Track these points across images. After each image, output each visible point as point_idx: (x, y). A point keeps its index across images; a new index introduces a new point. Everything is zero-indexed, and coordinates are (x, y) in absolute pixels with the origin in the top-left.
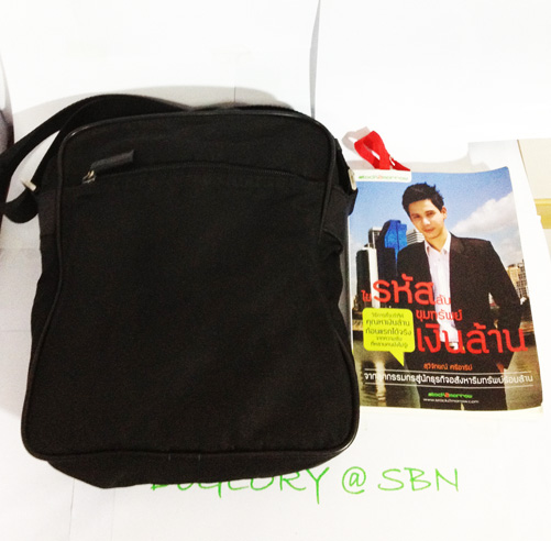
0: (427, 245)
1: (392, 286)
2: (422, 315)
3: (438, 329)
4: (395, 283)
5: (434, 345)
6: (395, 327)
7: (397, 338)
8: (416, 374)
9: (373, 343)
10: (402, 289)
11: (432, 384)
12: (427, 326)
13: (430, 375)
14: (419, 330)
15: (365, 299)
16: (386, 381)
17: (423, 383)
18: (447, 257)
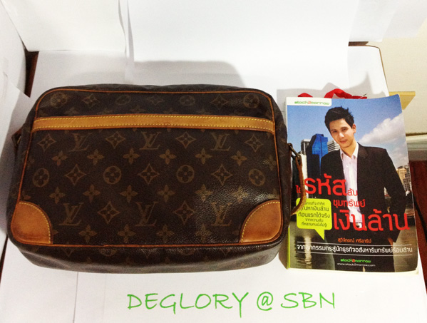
0: (341, 152)
1: (317, 182)
3: (348, 213)
4: (319, 180)
6: (319, 212)
7: (320, 220)
8: (332, 246)
9: (303, 223)
10: (324, 184)
12: (341, 211)
13: (342, 246)
14: (335, 214)
15: (298, 191)
16: (312, 251)
17: (337, 252)
18: (356, 161)
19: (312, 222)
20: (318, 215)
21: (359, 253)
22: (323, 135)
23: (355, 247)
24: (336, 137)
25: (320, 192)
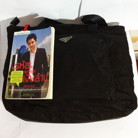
0: (30, 52)
1: (20, 64)
2: (26, 72)
3: (29, 76)
4: (20, 63)
5: (27, 80)
6: (18, 76)
7: (18, 79)
8: (21, 89)
9: (12, 81)
10: (22, 65)
11: (25, 91)
12: (27, 75)
13: (25, 89)
14: (24, 76)
15: (13, 69)
16: (14, 91)
17: (22, 91)
18: (35, 54)
19: (16, 80)
20: (18, 77)
21: (30, 91)
22: (25, 46)
23: (29, 89)
24: (30, 46)
25: (20, 68)
